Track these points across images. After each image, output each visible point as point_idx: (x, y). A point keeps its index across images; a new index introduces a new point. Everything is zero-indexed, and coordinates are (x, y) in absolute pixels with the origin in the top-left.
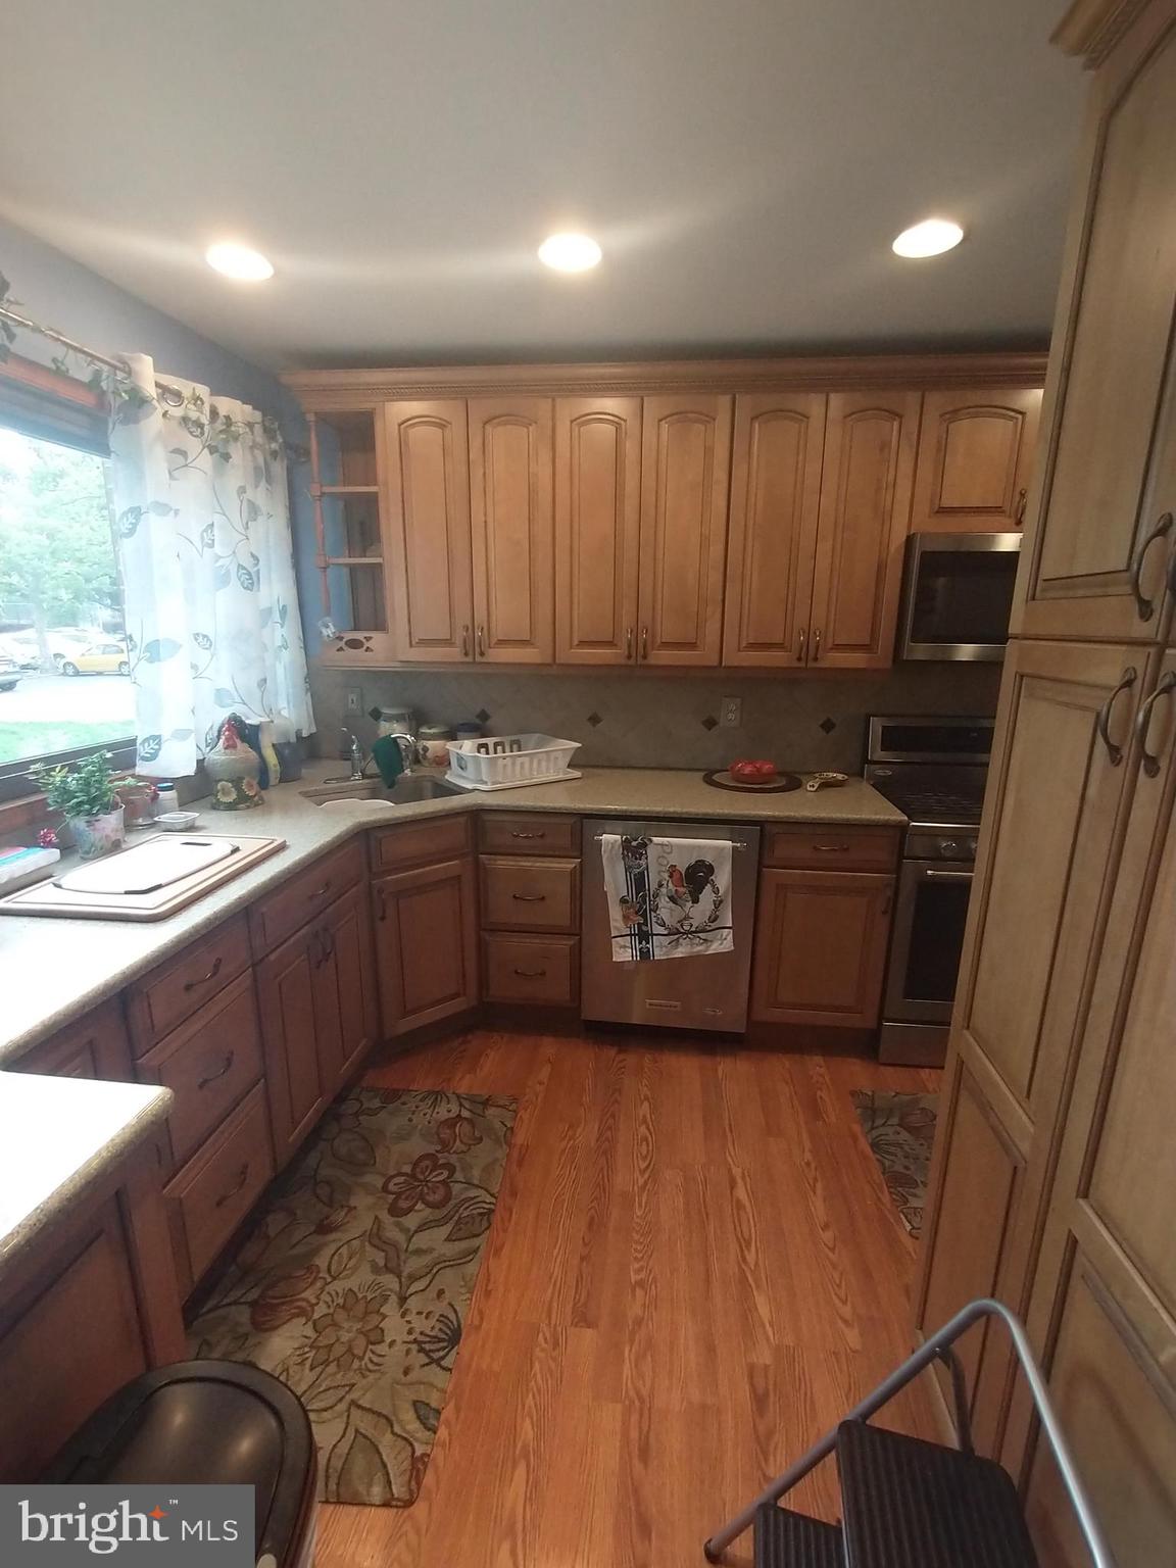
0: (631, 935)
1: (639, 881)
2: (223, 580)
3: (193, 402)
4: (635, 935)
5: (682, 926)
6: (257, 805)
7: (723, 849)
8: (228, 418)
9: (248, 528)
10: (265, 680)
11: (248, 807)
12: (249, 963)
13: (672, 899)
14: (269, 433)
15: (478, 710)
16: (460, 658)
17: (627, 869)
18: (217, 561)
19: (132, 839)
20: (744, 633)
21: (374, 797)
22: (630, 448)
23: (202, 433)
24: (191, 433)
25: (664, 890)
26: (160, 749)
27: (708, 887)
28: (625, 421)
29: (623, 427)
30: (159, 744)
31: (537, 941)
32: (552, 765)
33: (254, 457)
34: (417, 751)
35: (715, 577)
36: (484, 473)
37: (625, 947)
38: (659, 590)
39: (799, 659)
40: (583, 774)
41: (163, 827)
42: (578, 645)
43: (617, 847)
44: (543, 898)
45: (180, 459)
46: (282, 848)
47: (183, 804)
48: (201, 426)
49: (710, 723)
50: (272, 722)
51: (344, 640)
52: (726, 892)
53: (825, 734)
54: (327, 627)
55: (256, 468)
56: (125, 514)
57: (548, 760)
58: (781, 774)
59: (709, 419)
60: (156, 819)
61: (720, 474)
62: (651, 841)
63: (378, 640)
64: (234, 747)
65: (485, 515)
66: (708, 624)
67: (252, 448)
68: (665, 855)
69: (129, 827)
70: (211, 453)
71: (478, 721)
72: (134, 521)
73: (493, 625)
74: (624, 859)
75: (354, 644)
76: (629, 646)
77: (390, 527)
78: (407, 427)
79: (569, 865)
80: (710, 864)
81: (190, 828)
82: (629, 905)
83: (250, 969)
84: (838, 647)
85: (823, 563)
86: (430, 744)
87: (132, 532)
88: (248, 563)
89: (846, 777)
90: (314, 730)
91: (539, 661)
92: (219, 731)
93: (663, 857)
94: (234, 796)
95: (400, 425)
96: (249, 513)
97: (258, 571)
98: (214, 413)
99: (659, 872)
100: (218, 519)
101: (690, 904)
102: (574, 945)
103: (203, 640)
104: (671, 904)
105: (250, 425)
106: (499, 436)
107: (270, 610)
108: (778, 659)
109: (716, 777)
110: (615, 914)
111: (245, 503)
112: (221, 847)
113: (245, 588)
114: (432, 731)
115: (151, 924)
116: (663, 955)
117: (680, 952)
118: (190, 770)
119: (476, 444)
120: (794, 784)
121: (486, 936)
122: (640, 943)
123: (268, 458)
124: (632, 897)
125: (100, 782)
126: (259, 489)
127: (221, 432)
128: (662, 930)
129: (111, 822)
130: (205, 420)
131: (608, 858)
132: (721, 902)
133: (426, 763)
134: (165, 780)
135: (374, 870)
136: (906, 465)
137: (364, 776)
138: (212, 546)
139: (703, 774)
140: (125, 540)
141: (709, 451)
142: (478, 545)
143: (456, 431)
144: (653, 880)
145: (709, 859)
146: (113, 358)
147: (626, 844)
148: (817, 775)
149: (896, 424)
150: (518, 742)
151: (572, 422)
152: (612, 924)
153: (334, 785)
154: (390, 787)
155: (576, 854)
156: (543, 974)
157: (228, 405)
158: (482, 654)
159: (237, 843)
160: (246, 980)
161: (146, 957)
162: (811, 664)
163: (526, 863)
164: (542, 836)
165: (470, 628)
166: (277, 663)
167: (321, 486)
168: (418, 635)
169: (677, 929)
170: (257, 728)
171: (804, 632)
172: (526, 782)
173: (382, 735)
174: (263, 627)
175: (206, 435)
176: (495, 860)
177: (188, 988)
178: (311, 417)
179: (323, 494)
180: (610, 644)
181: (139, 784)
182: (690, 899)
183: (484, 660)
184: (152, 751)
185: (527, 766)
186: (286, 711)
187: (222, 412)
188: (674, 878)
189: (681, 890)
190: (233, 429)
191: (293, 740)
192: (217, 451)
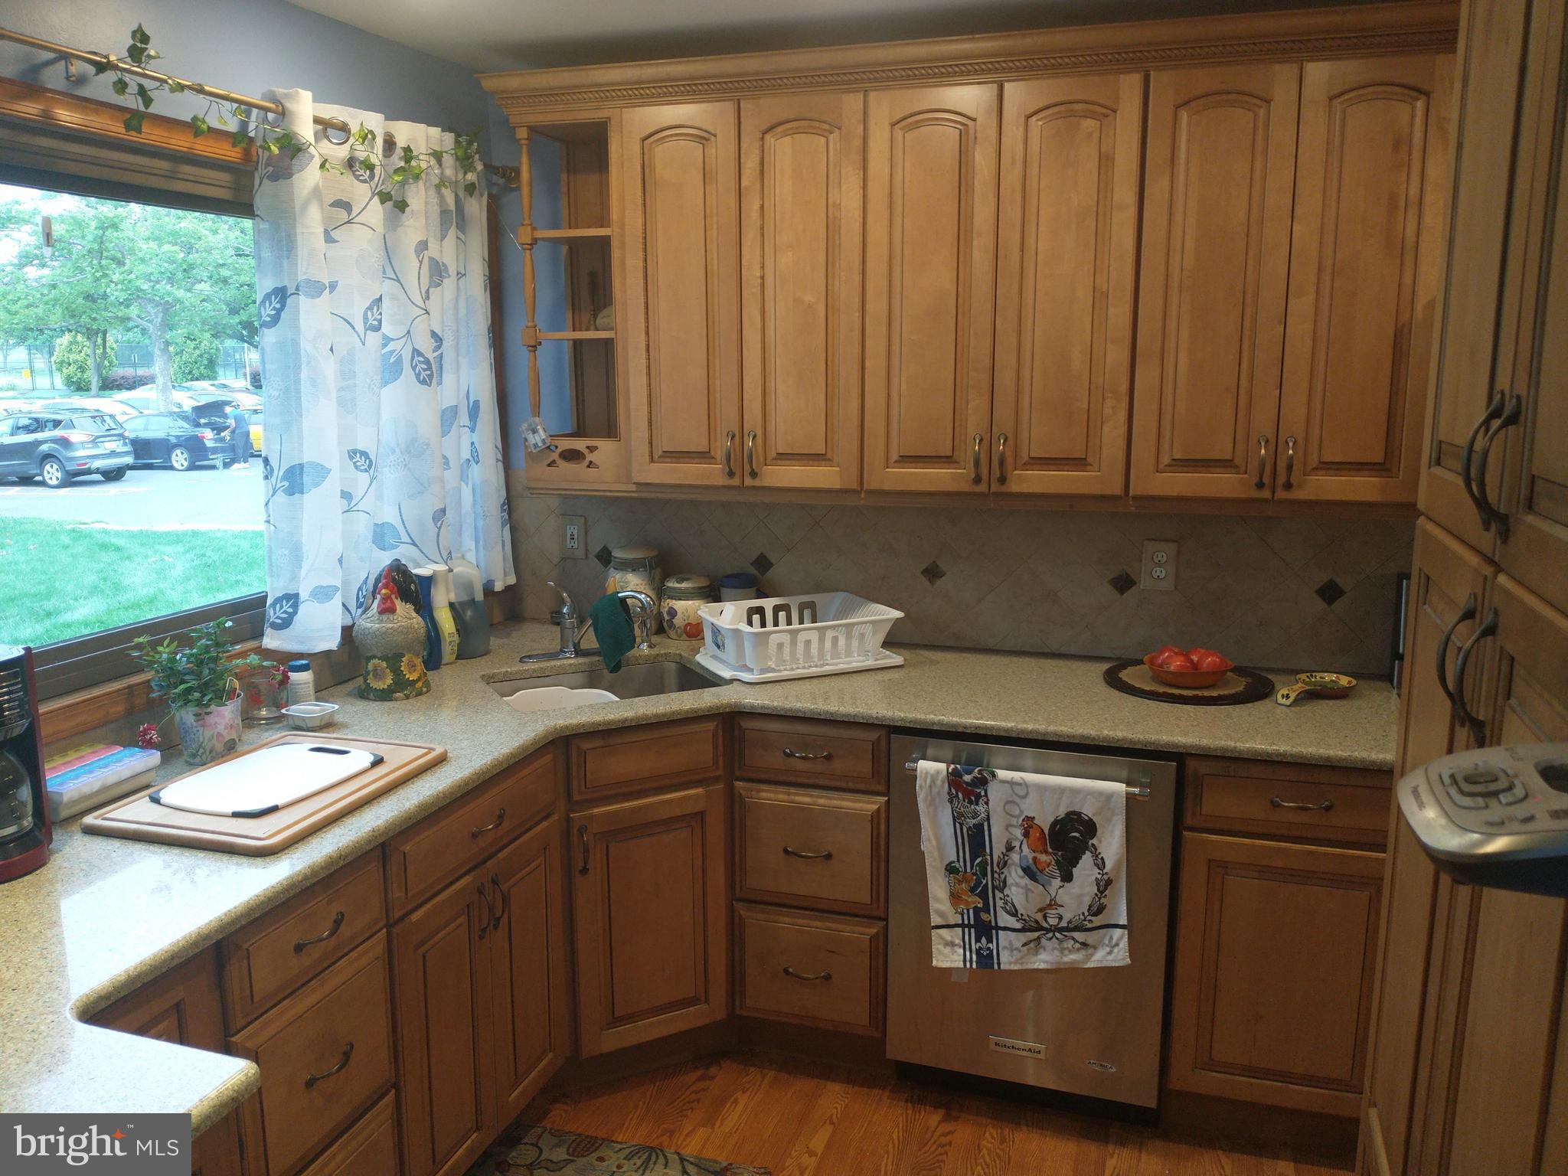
0: (962, 926)
1: (976, 839)
2: (392, 370)
3: (361, 140)
4: (969, 926)
5: (1045, 917)
6: (419, 694)
7: (1109, 797)
8: (408, 150)
9: (428, 298)
10: (444, 511)
11: (407, 697)
12: (384, 922)
13: (1028, 872)
14: (464, 162)
15: (755, 555)
16: (721, 480)
17: (957, 818)
18: (385, 346)
19: (251, 735)
20: (1166, 446)
21: (591, 684)
22: (982, 159)
23: (372, 177)
24: (357, 177)
25: (1015, 857)
26: (295, 613)
27: (1087, 858)
28: (974, 120)
29: (971, 132)
30: (295, 606)
31: (819, 924)
32: (855, 643)
33: (441, 197)
34: (660, 614)
35: (1117, 355)
36: (762, 207)
37: (952, 944)
38: (1026, 374)
39: (1260, 485)
40: (905, 660)
41: (291, 722)
42: (896, 462)
43: (939, 782)
44: (829, 856)
45: (343, 215)
46: (442, 760)
47: (322, 691)
48: (371, 167)
49: (1124, 583)
50: (451, 570)
51: (559, 450)
52: (1117, 867)
53: (1326, 606)
54: (534, 431)
55: (444, 212)
56: (267, 297)
57: (849, 636)
58: (1239, 670)
59: (1106, 112)
60: (283, 711)
61: (1125, 194)
62: (994, 775)
63: (605, 450)
64: (392, 610)
65: (763, 267)
66: (1106, 428)
67: (438, 187)
68: (1017, 800)
69: (249, 720)
70: (382, 202)
71: (753, 571)
72: (278, 306)
73: (771, 428)
74: (951, 801)
75: (572, 456)
76: (977, 463)
77: (626, 284)
78: (652, 143)
79: (869, 805)
80: (1091, 820)
81: (327, 725)
82: (960, 876)
83: (385, 930)
84: (1327, 467)
85: (1300, 329)
86: (679, 605)
87: (276, 319)
88: (426, 345)
89: (1354, 682)
90: (512, 580)
91: (838, 486)
92: (375, 586)
93: (1012, 802)
94: (389, 681)
95: (644, 140)
96: (431, 277)
97: (441, 356)
98: (390, 144)
99: (1008, 827)
100: (388, 287)
101: (1057, 883)
102: (877, 933)
103: (361, 459)
104: (1027, 881)
105: (438, 156)
106: (783, 149)
107: (454, 411)
108: (1224, 484)
109: (1126, 675)
110: (938, 889)
111: (426, 261)
112: (359, 758)
113: (419, 382)
114: (684, 585)
115: (259, 859)
116: (1015, 963)
117: (1044, 959)
118: (331, 641)
119: (751, 163)
120: (1258, 690)
121: (740, 908)
122: (978, 940)
123: (461, 194)
124: (965, 865)
125: (215, 660)
126: (445, 241)
127: (397, 171)
128: (1012, 922)
129: (226, 714)
130: (376, 156)
131: (925, 800)
132: (1109, 882)
133: (672, 634)
134: (300, 656)
135: (576, 798)
136: (1438, 169)
137: (578, 652)
138: (377, 328)
139: (1106, 666)
140: (266, 330)
141: (1106, 161)
142: (751, 311)
143: (723, 148)
144: (998, 836)
145: (1088, 811)
146: (263, 99)
147: (954, 780)
148: (1303, 676)
149: (1420, 105)
150: (812, 606)
151: (893, 125)
152: (933, 905)
153: (532, 666)
154: (615, 669)
155: (882, 788)
156: (828, 977)
157: (406, 132)
158: (754, 474)
159: (382, 750)
160: (377, 945)
161: (248, 902)
162: (1281, 494)
163: (803, 798)
164: (829, 758)
165: (738, 435)
166: (463, 483)
167: (534, 229)
168: (665, 444)
169: (1037, 922)
170: (427, 582)
171: (1267, 442)
172: (814, 671)
173: (610, 591)
174: (444, 434)
175: (376, 178)
176: (759, 791)
177: (299, 948)
178: (522, 133)
179: (535, 241)
180: (948, 460)
181: (264, 664)
182: (1057, 873)
183: (757, 483)
184: (285, 616)
185: (815, 645)
186: (473, 553)
187: (401, 142)
188: (1031, 838)
189: (1043, 858)
190: (413, 163)
191: (479, 596)
192: (391, 199)
